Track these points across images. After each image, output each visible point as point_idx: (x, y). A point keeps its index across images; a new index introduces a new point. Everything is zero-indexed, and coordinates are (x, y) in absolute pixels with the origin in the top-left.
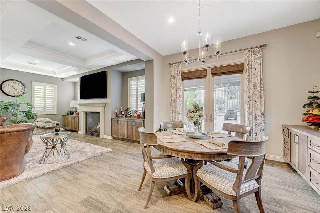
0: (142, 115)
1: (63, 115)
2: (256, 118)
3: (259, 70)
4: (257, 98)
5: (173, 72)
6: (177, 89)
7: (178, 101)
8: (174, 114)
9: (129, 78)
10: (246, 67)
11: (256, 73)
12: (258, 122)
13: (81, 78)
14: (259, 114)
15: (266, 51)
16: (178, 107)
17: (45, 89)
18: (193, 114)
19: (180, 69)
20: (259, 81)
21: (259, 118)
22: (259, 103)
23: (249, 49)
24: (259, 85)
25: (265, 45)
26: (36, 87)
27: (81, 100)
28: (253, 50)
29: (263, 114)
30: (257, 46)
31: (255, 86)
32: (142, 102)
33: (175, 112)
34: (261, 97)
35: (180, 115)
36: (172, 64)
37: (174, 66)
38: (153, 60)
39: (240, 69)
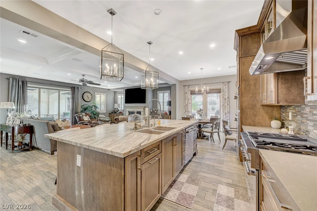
0: (168, 113)
1: (109, 114)
2: (226, 114)
3: (227, 92)
4: (226, 105)
5: (186, 90)
6: (189, 99)
7: (189, 106)
8: (186, 113)
9: (158, 92)
10: (222, 90)
11: (226, 93)
12: (227, 116)
13: (126, 90)
14: (227, 112)
15: (230, 84)
16: (189, 109)
17: (101, 97)
18: (200, 112)
19: (190, 89)
20: (227, 97)
21: (227, 114)
22: (227, 107)
23: (223, 83)
24: (227, 99)
25: (229, 82)
26: (97, 96)
27: (126, 104)
28: (225, 83)
29: (229, 112)
30: (226, 81)
31: (225, 99)
32: (168, 105)
33: (187, 111)
34: (228, 105)
35: (190, 113)
36: (185, 86)
37: (187, 87)
38: (176, 84)
39: (219, 91)
